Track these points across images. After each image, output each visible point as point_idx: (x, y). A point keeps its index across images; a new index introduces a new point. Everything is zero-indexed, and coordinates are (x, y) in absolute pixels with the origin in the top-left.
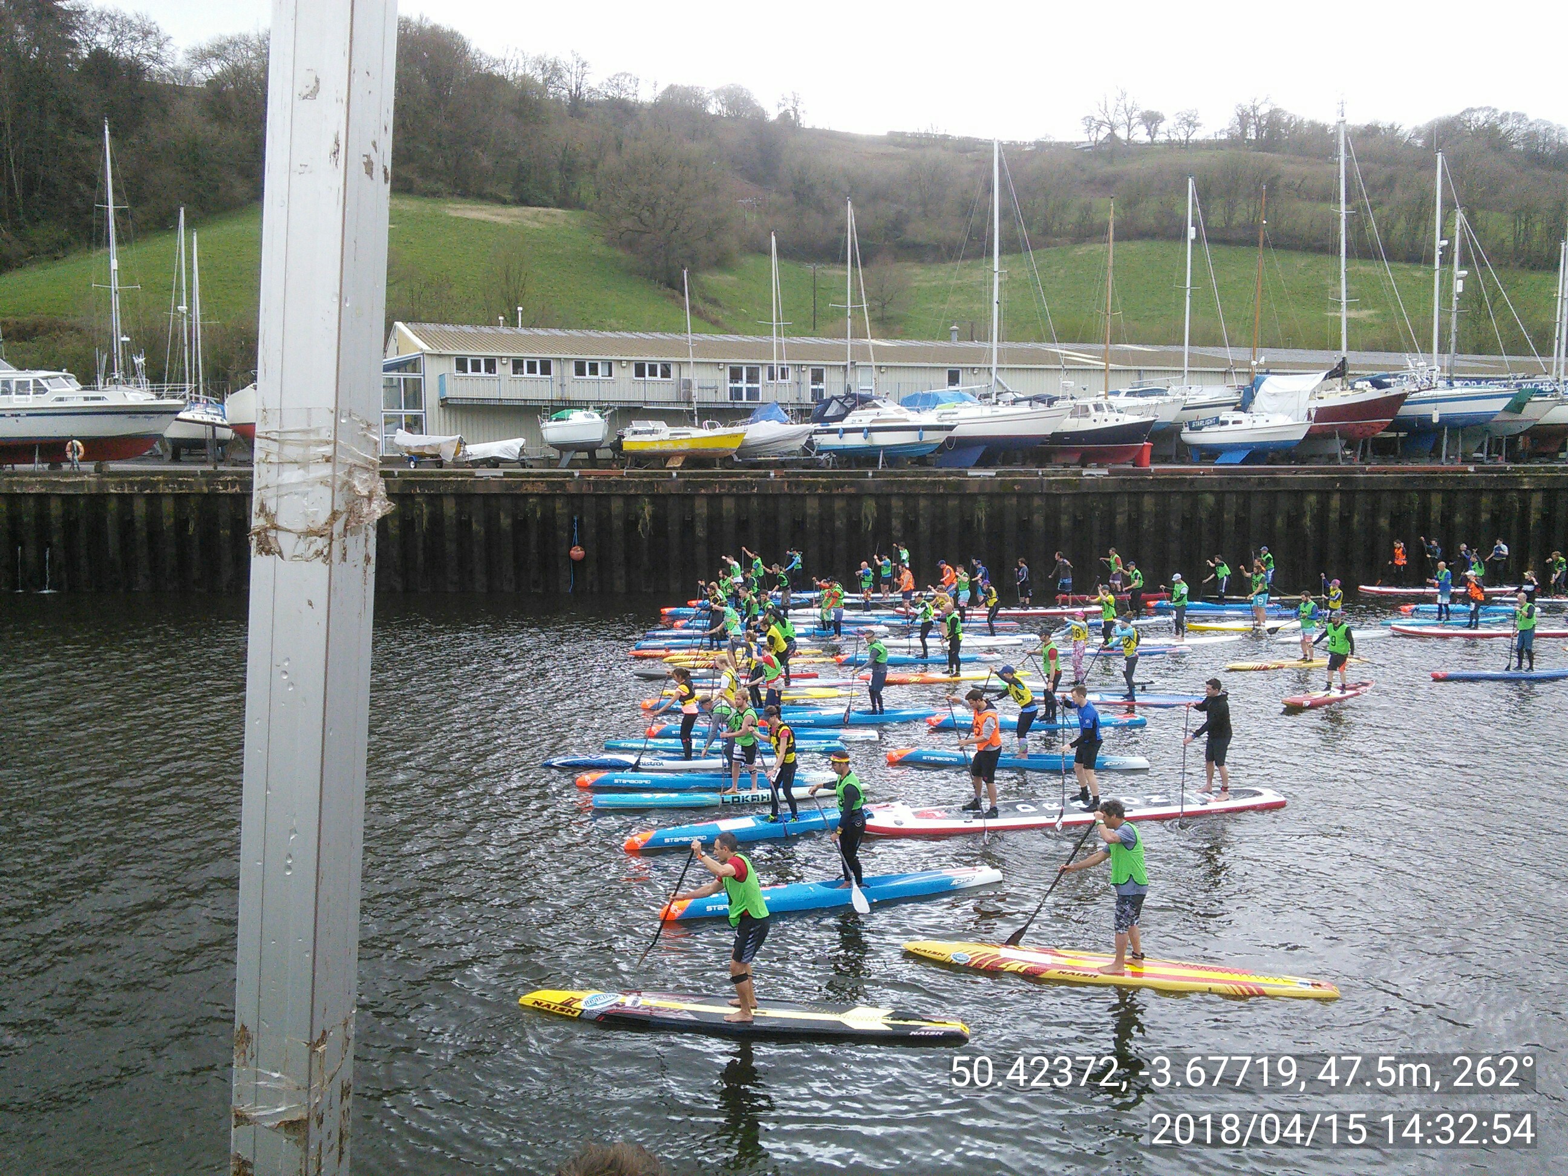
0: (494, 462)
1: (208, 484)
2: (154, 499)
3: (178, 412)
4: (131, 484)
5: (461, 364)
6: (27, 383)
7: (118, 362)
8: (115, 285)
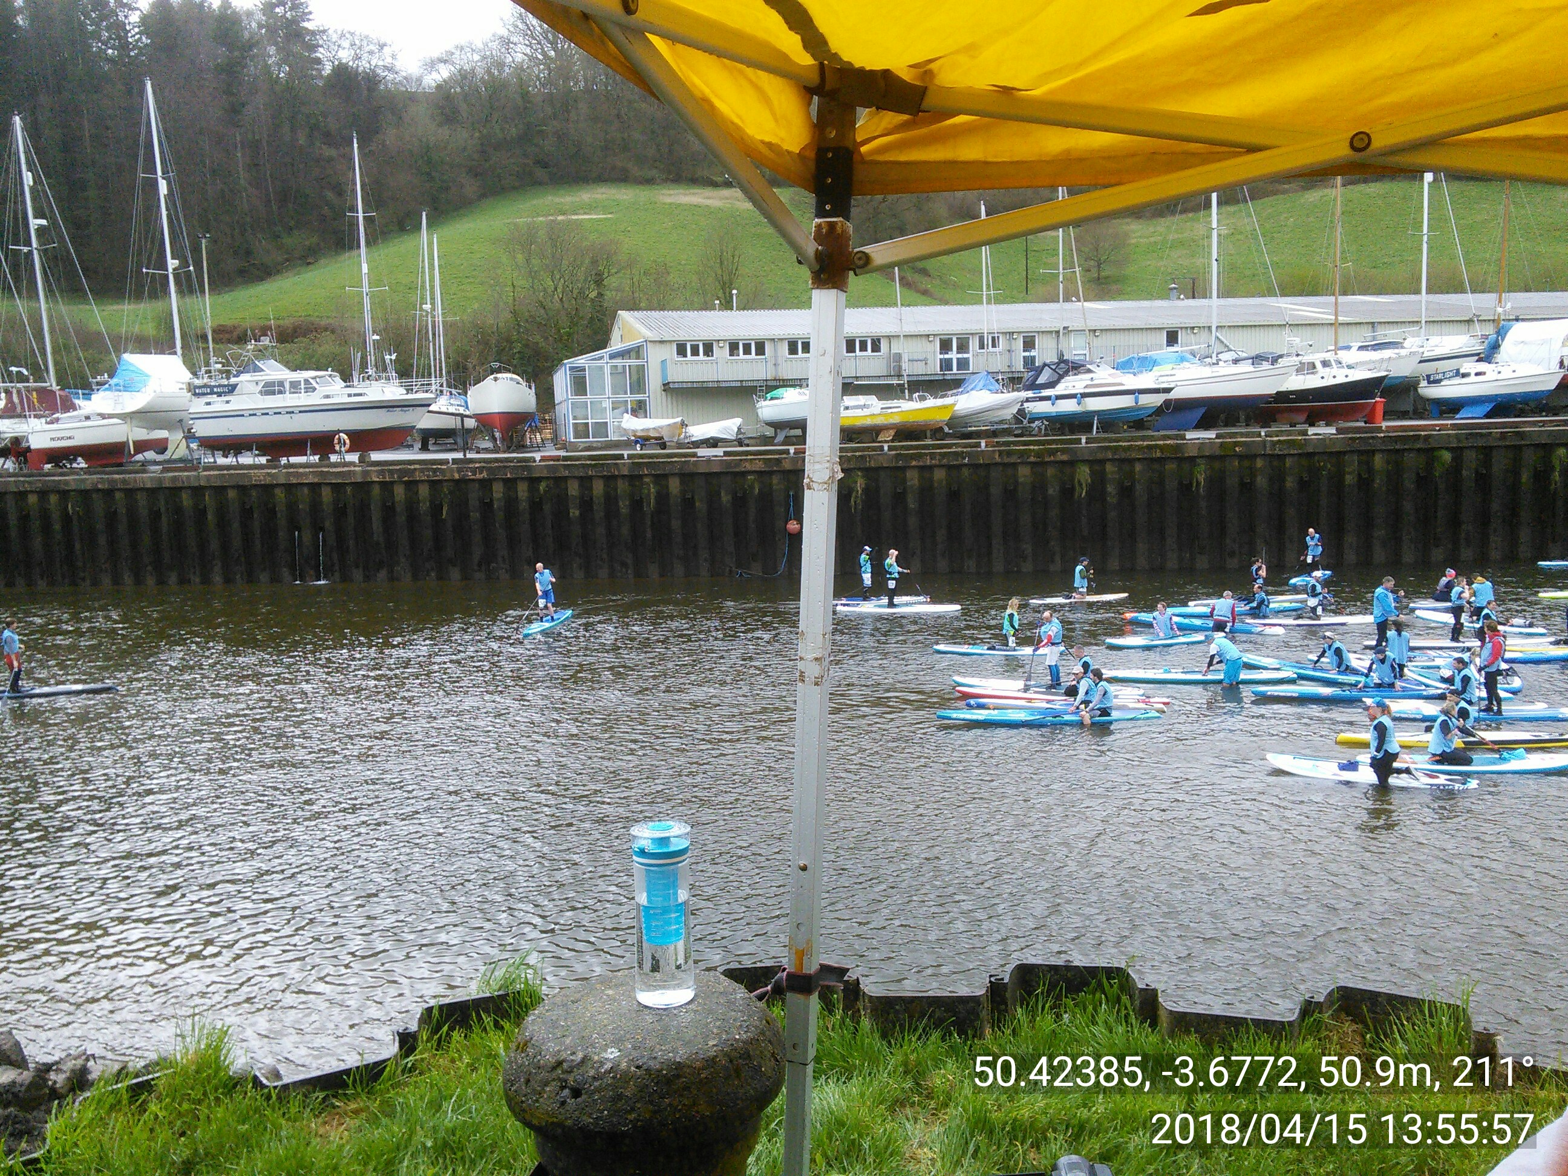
0: (713, 442)
1: (459, 470)
2: (412, 485)
3: (429, 405)
4: (391, 472)
5: (681, 350)
6: (299, 383)
7: (371, 359)
8: (366, 287)
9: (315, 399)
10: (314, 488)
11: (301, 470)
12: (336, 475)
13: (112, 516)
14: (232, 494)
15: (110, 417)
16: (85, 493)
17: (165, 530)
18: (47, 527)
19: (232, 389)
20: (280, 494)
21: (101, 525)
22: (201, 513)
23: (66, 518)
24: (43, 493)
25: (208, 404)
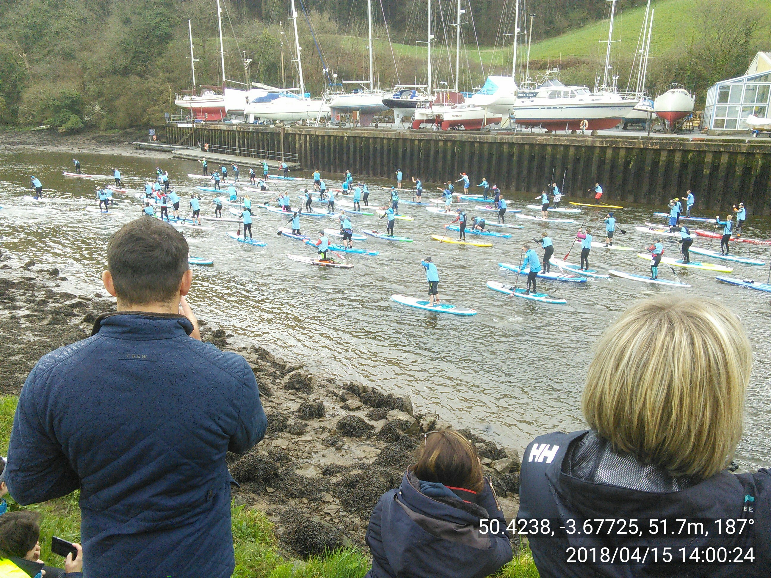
1: (644, 143)
2: (616, 149)
3: (634, 106)
4: (607, 142)
6: (568, 92)
7: (605, 80)
8: (609, 41)
9: (574, 101)
10: (567, 147)
11: (562, 138)
12: (578, 141)
13: (472, 154)
14: (527, 147)
15: (478, 106)
16: (463, 143)
17: (494, 162)
18: (445, 157)
19: (535, 94)
20: (549, 149)
21: (466, 158)
22: (511, 156)
23: (453, 153)
24: (446, 141)
25: (523, 102)
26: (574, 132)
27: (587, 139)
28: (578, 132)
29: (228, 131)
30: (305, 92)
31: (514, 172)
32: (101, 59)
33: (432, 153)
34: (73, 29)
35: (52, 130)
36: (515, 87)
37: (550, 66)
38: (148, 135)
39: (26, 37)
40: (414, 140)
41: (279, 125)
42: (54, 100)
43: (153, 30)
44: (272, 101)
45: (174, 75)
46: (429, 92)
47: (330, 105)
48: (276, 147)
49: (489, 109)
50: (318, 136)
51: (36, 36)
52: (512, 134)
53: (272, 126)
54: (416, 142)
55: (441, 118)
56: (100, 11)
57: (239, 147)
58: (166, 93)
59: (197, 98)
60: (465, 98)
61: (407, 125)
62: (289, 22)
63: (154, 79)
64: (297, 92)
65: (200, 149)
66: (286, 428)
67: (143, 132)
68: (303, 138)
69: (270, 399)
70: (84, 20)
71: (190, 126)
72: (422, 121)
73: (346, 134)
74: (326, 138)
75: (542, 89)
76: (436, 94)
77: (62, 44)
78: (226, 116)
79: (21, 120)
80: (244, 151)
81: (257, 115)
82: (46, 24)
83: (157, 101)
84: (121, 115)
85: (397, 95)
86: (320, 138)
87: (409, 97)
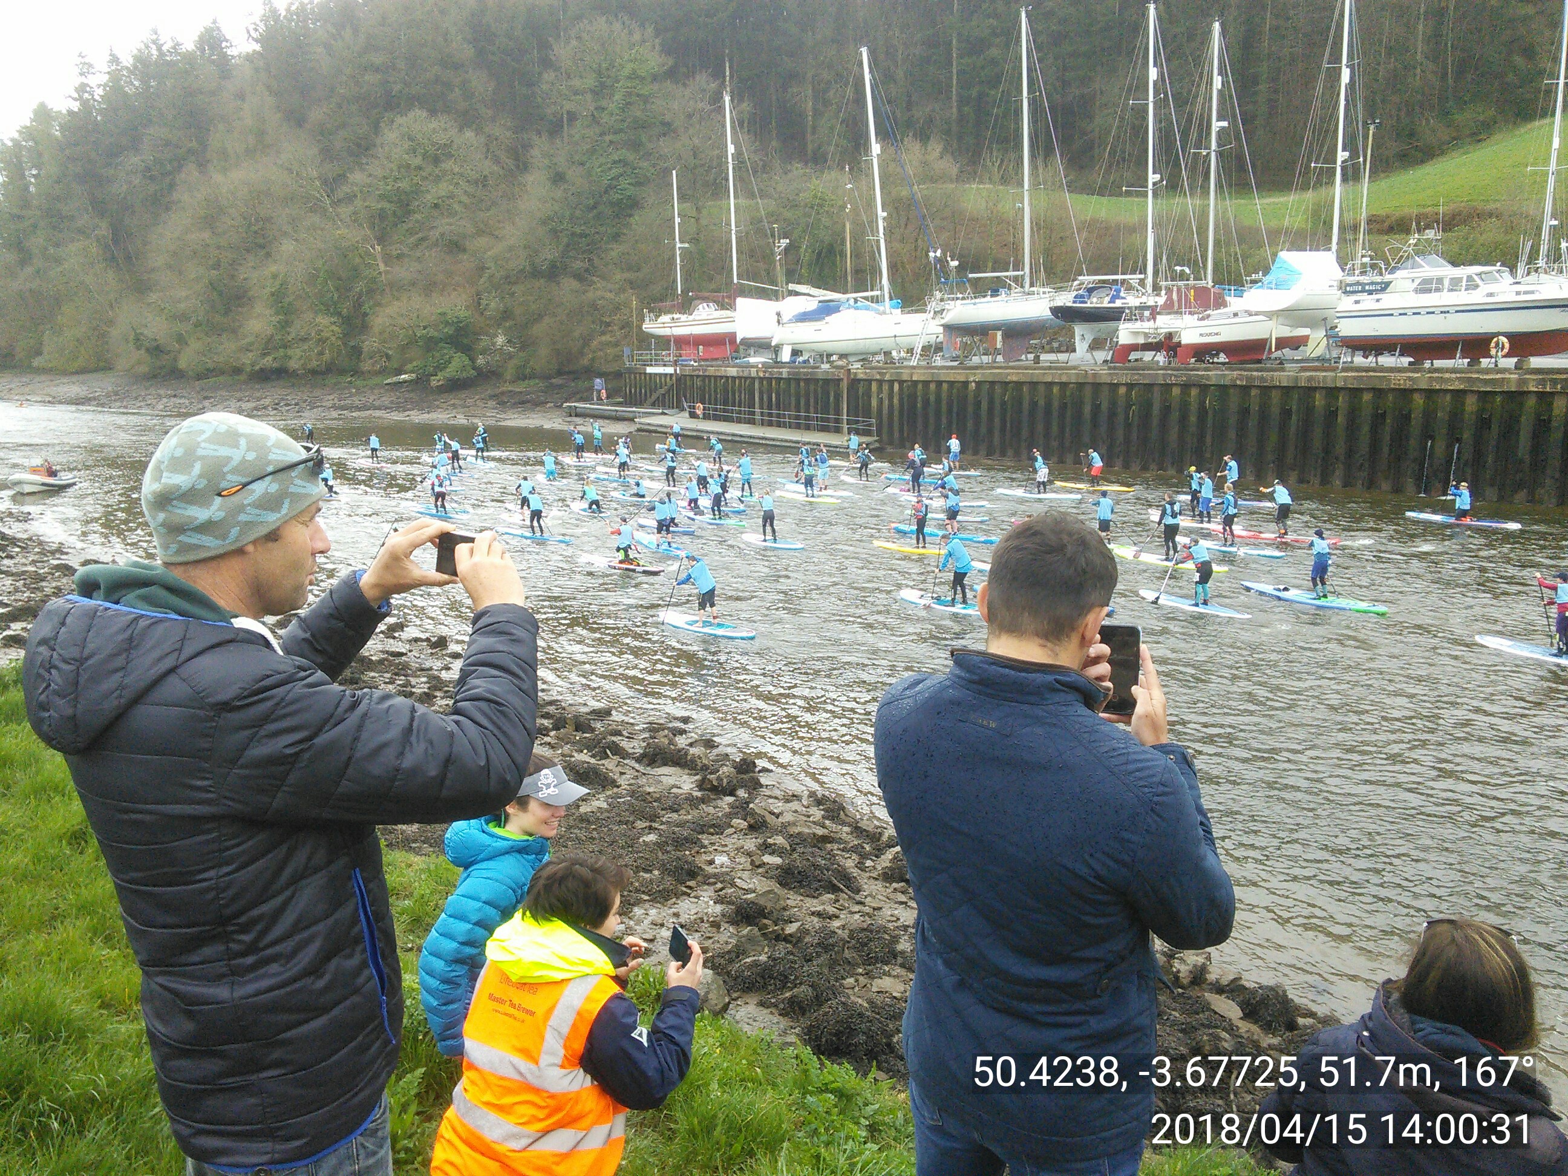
4: (1554, 382)
6: (1460, 279)
7: (1544, 249)
8: (1553, 166)
9: (1477, 297)
10: (1459, 395)
11: (1447, 375)
12: (1486, 382)
13: (1245, 412)
14: (1367, 397)
15: (1257, 314)
16: (1223, 388)
17: (1293, 429)
18: (1184, 418)
19: (1385, 287)
20: (1419, 400)
21: (1233, 420)
22: (1331, 415)
23: (1203, 411)
24: (1186, 387)
25: (1357, 302)
26: (1475, 361)
27: (1507, 376)
28: (1485, 362)
29: (740, 378)
30: (891, 299)
31: (1340, 448)
32: (511, 249)
33: (1156, 410)
34: (464, 199)
35: (421, 383)
36: (1338, 274)
37: (1418, 224)
38: (591, 389)
39: (382, 215)
40: (1117, 385)
41: (840, 363)
42: (425, 328)
43: (606, 192)
44: (827, 319)
45: (640, 275)
46: (1149, 289)
47: (943, 322)
48: (832, 406)
49: (1281, 320)
50: (916, 383)
51: (399, 213)
52: (1334, 369)
53: (825, 366)
54: (1122, 390)
55: (1175, 340)
56: (510, 163)
57: (761, 408)
58: (626, 311)
59: (684, 317)
60: (1228, 299)
61: (1101, 355)
62: (863, 165)
63: (604, 283)
64: (875, 300)
65: (687, 415)
66: (895, 957)
67: (582, 384)
68: (886, 387)
69: (858, 898)
70: (482, 182)
71: (670, 370)
72: (1134, 348)
73: (975, 377)
74: (933, 386)
75: (1399, 274)
76: (1163, 292)
77: (444, 226)
78: (737, 351)
79: (366, 366)
80: (770, 415)
81: (798, 347)
82: (417, 191)
83: (608, 324)
84: (544, 351)
85: (1082, 296)
86: (920, 386)
87: (1107, 299)
